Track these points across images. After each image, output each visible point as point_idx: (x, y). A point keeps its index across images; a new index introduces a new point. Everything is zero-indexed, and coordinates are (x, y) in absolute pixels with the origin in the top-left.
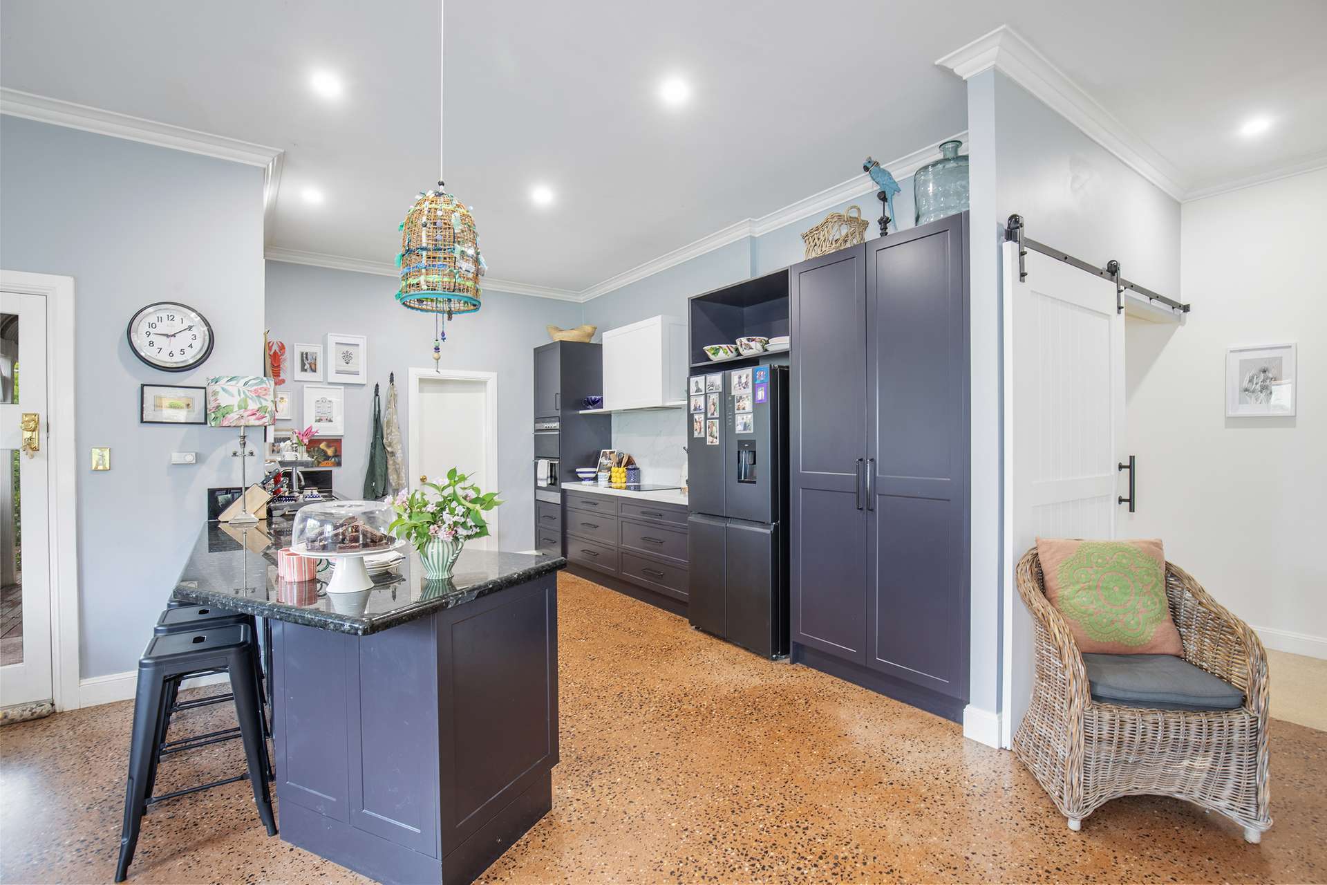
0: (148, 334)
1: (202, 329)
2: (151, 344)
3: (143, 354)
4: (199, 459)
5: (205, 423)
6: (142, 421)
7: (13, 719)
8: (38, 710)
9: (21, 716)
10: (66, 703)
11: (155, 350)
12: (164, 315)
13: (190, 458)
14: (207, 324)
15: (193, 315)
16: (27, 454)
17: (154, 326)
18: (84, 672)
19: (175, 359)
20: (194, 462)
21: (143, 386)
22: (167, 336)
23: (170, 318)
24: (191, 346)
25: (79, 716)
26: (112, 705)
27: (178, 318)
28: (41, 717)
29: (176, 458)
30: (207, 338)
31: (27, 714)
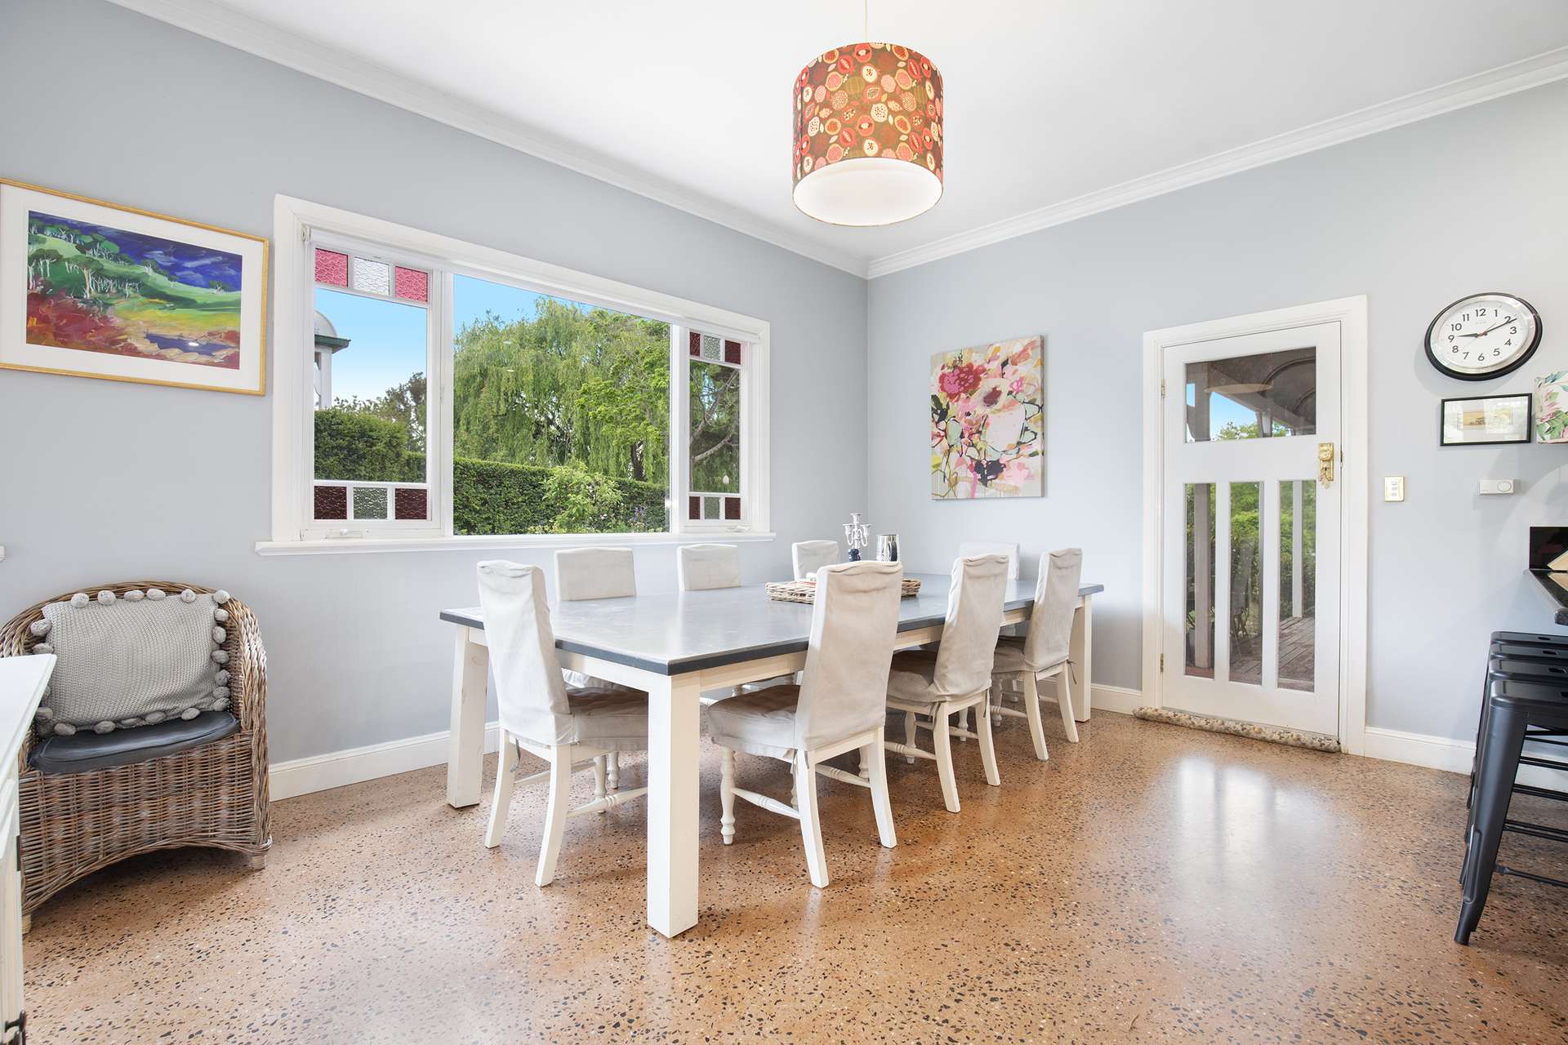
0: (1451, 338)
1: (1526, 318)
2: (1455, 349)
3: (1445, 364)
4: (1519, 488)
5: (1529, 440)
6: (1443, 444)
7: (1304, 744)
8: (1327, 743)
9: (1312, 743)
10: (1351, 745)
11: (1460, 355)
12: (1471, 311)
13: (1506, 486)
14: (1532, 310)
15: (1511, 301)
16: (1323, 484)
17: (1458, 327)
18: (1369, 720)
19: (1485, 363)
20: (1511, 491)
21: (1443, 401)
22: (1476, 335)
23: (1480, 313)
24: (1509, 343)
25: (1365, 763)
26: (1400, 765)
27: (1490, 312)
28: (1328, 751)
29: (1487, 486)
30: (1533, 326)
31: (1316, 743)
